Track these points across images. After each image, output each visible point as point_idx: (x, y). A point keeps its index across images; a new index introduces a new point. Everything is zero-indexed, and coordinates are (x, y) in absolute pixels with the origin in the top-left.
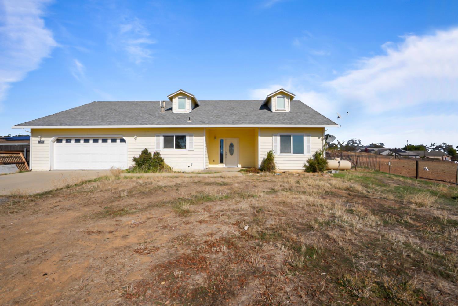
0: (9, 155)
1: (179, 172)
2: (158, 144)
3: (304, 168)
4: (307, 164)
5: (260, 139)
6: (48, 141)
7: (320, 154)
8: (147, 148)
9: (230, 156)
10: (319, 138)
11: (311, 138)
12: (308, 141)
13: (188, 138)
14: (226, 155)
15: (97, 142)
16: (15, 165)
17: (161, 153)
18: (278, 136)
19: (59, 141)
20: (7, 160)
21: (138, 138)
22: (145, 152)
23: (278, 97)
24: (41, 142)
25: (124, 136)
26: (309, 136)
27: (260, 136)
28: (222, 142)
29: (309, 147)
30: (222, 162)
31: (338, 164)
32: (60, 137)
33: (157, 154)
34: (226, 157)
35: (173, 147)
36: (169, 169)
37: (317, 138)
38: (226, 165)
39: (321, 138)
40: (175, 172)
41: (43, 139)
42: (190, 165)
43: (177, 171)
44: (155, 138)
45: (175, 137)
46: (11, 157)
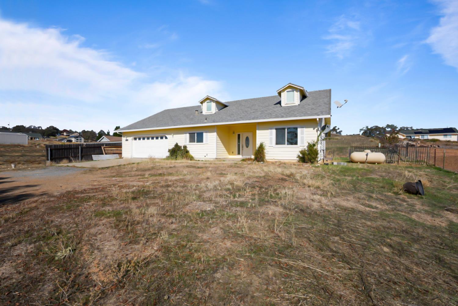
0: (116, 149)
1: (199, 160)
2: (186, 139)
3: (298, 159)
4: (301, 155)
5: (258, 132)
6: (130, 139)
7: (314, 145)
8: (178, 142)
9: (246, 148)
10: (314, 129)
11: (305, 130)
12: (302, 133)
13: (204, 134)
14: (243, 147)
15: (158, 139)
16: (117, 155)
17: (188, 146)
18: (273, 129)
19: (135, 139)
20: (115, 152)
21: (175, 136)
22: (177, 145)
23: (287, 92)
24: (127, 140)
25: (167, 135)
26: (303, 127)
27: (258, 130)
28: (239, 135)
29: (302, 138)
30: (239, 153)
31: (366, 156)
32: (136, 136)
33: (185, 147)
34: (242, 149)
35: (195, 142)
36: (192, 158)
37: (312, 129)
38: (242, 156)
39: (316, 129)
40: (196, 160)
41: (128, 138)
42: (206, 155)
43: (197, 159)
44: (184, 135)
45: (196, 134)
46: (117, 150)
